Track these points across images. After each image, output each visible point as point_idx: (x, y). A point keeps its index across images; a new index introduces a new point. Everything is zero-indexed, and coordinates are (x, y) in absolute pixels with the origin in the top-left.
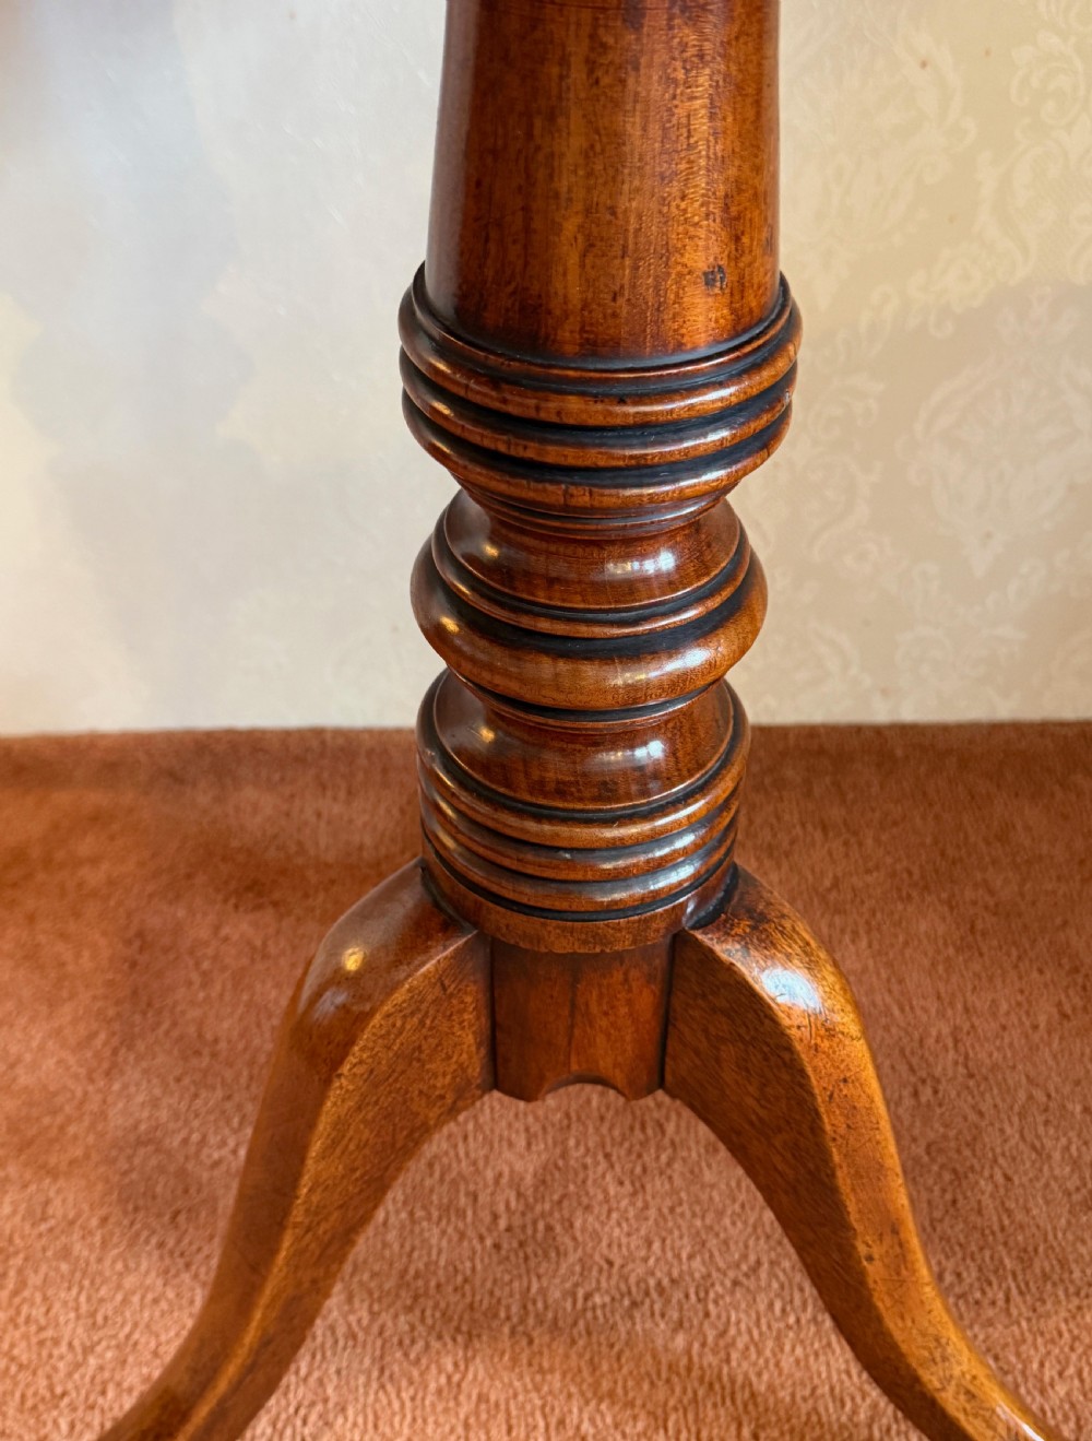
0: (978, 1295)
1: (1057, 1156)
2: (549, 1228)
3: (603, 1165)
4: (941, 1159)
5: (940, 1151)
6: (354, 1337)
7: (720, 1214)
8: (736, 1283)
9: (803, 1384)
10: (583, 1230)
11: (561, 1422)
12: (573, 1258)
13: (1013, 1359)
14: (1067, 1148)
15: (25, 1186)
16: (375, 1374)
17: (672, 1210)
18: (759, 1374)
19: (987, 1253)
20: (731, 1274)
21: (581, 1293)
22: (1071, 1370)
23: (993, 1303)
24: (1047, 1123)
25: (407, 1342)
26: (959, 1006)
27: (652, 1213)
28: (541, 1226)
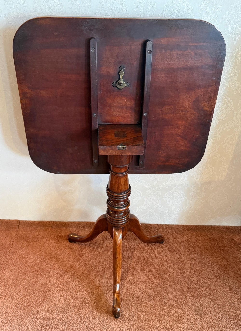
0: (165, 285)
1: (175, 273)
2: (124, 277)
3: (129, 271)
4: (164, 272)
5: (163, 272)
6: (105, 286)
7: (141, 277)
8: (142, 283)
9: (147, 292)
10: (127, 277)
11: (125, 295)
12: (126, 280)
13: (168, 291)
14: (176, 272)
15: (72, 271)
16: (107, 289)
17: (136, 276)
18: (143, 292)
19: (167, 282)
20: (142, 282)
21: (127, 283)
22: (173, 293)
23: (167, 286)
24: (175, 269)
25: (110, 287)
26: (167, 257)
27: (134, 276)
28: (123, 277)
